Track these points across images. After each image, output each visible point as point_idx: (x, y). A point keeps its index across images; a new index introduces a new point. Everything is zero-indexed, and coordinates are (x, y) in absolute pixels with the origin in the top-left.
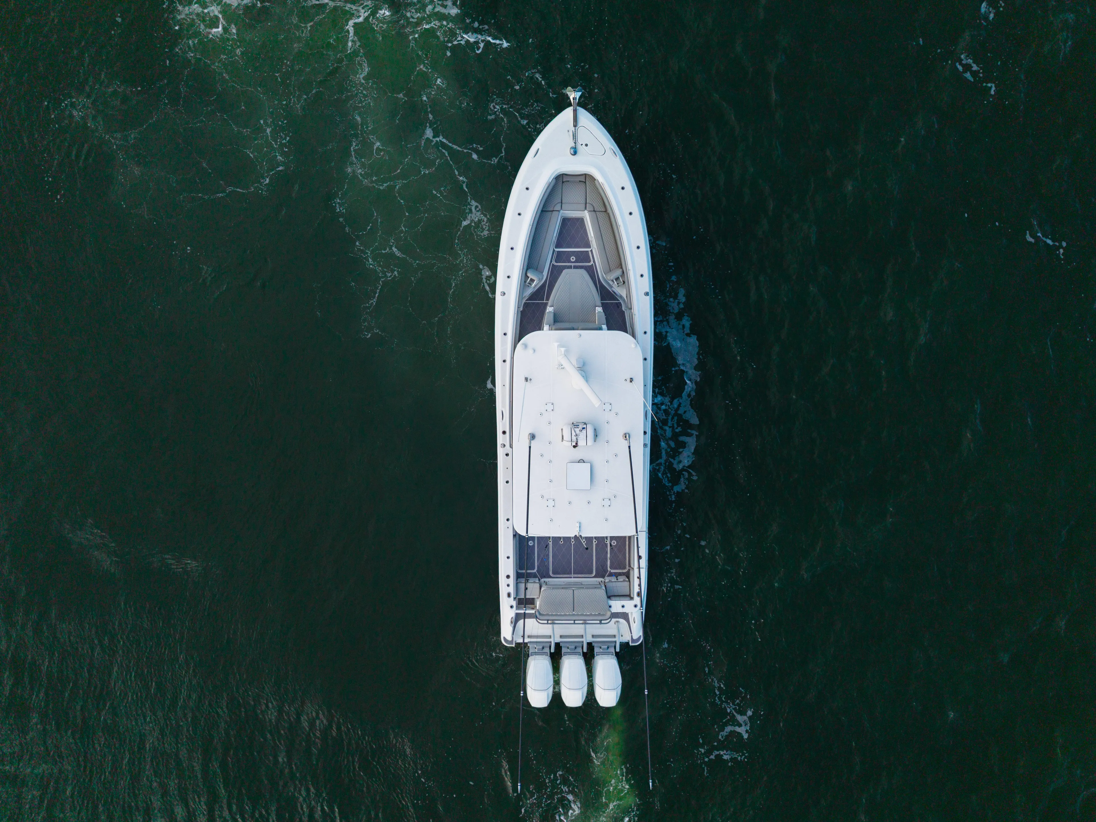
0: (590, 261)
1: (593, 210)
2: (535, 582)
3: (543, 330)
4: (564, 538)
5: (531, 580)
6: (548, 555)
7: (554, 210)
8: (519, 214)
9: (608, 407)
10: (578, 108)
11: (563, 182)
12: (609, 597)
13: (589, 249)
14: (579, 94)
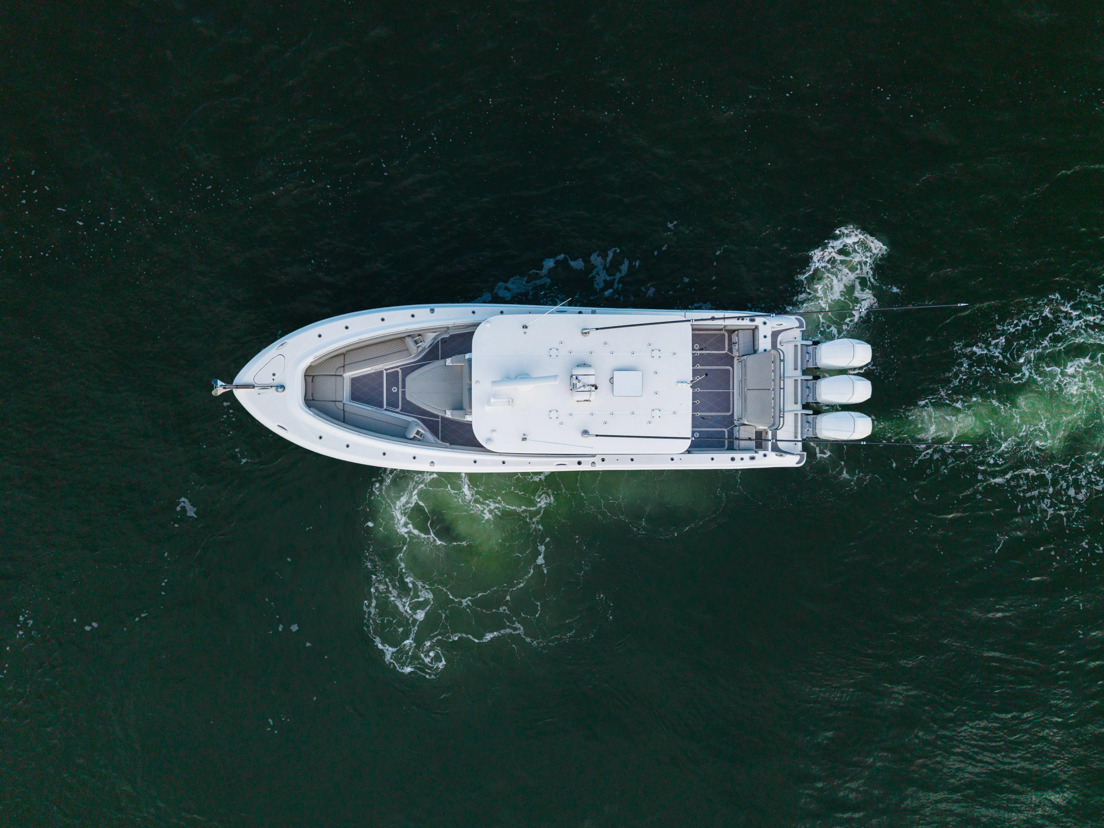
0: (397, 372)
1: (343, 368)
2: (739, 431)
3: (471, 422)
4: (694, 399)
5: (736, 434)
6: (712, 417)
7: (342, 409)
8: (348, 446)
9: (554, 352)
10: (234, 383)
11: (313, 400)
12: (755, 352)
13: (385, 372)
14: (220, 383)
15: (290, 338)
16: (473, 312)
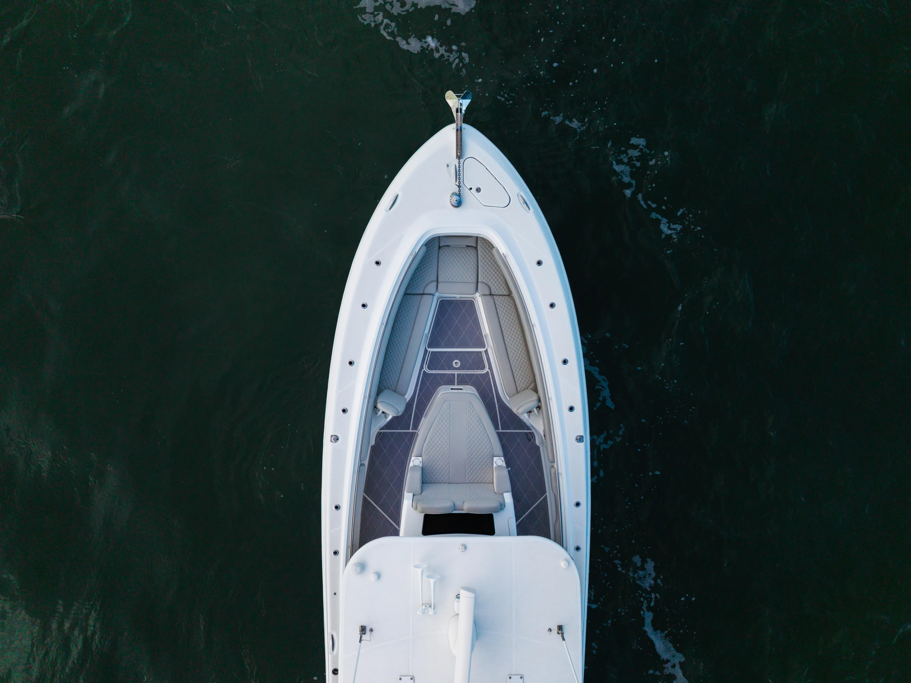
0: (483, 368)
1: (488, 293)
7: (426, 292)
8: (364, 306)
10: (465, 126)
11: (440, 248)
13: (484, 350)
14: (466, 103)
15: (537, 215)
16: (578, 504)
